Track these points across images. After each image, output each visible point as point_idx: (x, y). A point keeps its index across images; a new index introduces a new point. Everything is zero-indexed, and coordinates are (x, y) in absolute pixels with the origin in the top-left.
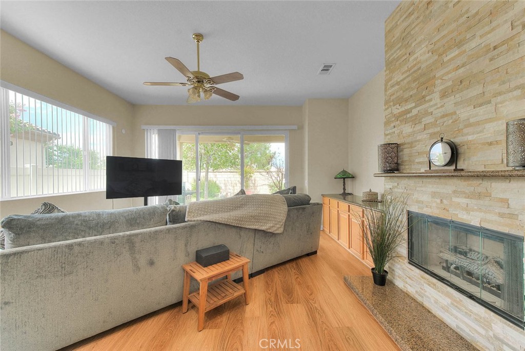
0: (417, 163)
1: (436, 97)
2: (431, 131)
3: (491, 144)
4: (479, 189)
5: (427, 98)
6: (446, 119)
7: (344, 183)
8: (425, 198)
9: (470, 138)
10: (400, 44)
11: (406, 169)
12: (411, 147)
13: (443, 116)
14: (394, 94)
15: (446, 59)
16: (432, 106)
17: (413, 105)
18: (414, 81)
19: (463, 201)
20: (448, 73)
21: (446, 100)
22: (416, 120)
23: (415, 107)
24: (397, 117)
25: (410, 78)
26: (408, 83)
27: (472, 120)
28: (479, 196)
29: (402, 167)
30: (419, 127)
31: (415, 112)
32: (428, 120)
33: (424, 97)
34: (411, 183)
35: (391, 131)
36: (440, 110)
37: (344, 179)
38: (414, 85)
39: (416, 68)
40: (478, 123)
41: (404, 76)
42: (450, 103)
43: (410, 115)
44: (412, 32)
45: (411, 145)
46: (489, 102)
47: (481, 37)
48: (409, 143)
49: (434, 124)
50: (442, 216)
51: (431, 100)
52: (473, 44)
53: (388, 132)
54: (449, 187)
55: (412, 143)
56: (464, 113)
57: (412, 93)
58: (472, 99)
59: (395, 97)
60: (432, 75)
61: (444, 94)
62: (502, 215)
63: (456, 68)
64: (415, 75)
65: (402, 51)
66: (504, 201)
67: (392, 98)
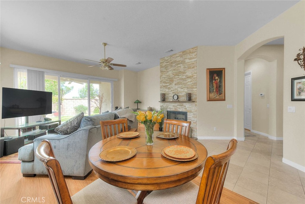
0: (170, 99)
1: (174, 84)
2: (172, 92)
4: (182, 104)
6: (176, 90)
7: (138, 104)
8: (171, 107)
9: (180, 94)
10: (164, 68)
11: (167, 100)
15: (176, 77)
18: (169, 79)
19: (179, 107)
20: (176, 80)
22: (169, 88)
24: (164, 86)
26: (167, 79)
28: (182, 106)
29: (165, 100)
30: (170, 90)
31: (169, 86)
32: (173, 89)
33: (171, 84)
34: (168, 104)
35: (162, 90)
36: (175, 88)
37: (138, 103)
38: (169, 80)
39: (169, 76)
40: (181, 92)
41: (166, 77)
42: (177, 86)
44: (168, 67)
47: (182, 76)
49: (173, 90)
50: (175, 111)
51: (173, 85)
52: (180, 77)
54: (176, 104)
56: (179, 89)
57: (168, 82)
58: (180, 87)
59: (163, 81)
60: (173, 79)
61: (175, 85)
62: (185, 109)
63: (178, 80)
64: (169, 78)
65: (165, 70)
66: (185, 106)
67: (162, 81)
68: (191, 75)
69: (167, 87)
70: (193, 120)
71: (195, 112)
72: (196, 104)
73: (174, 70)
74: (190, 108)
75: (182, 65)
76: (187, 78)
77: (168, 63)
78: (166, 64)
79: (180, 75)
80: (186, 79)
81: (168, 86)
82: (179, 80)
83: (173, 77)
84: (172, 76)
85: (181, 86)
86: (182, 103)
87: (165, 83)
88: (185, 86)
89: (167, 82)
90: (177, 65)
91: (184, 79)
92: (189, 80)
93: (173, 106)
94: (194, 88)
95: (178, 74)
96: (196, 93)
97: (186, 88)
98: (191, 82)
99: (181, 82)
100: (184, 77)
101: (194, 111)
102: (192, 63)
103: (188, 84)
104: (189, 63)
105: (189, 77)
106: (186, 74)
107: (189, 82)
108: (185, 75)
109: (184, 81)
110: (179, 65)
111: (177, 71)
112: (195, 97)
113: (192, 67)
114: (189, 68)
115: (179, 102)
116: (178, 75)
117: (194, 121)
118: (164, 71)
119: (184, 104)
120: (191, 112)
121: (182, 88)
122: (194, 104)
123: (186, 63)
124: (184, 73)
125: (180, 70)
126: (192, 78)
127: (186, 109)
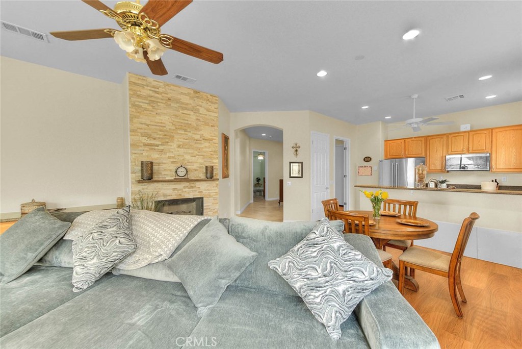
0: (165, 174)
1: (174, 145)
2: (172, 160)
3: (196, 170)
5: (169, 144)
6: (180, 157)
8: (169, 192)
9: (189, 167)
10: (147, 102)
11: (155, 178)
12: (159, 165)
13: (178, 156)
14: (141, 129)
15: (179, 132)
16: (172, 149)
17: (160, 143)
18: (161, 131)
19: (187, 190)
20: (181, 138)
21: (179, 149)
22: (162, 151)
23: (161, 145)
24: (146, 145)
25: (158, 128)
26: (156, 129)
27: (190, 161)
28: (192, 187)
30: (163, 156)
31: (161, 147)
32: (171, 155)
33: (168, 142)
34: (159, 185)
35: (138, 152)
36: (178, 152)
38: (161, 133)
39: (162, 125)
40: (192, 162)
41: (152, 123)
42: (182, 151)
43: (158, 148)
44: (159, 104)
45: (159, 164)
46: (195, 157)
47: (193, 134)
48: (157, 163)
49: (174, 158)
51: (172, 146)
52: (190, 134)
53: (134, 152)
54: (180, 186)
55: (160, 163)
56: (187, 157)
57: (158, 136)
58: (190, 153)
59: (142, 131)
60: (172, 134)
61: (179, 146)
62: (199, 192)
63: (184, 139)
64: (161, 128)
65: (151, 107)
66: (199, 188)
67: (139, 130)
68: (209, 136)
69: (156, 148)
70: (213, 209)
71: (216, 195)
72: (217, 184)
73: (176, 116)
74: (208, 190)
75: (192, 113)
76: (203, 139)
77: (158, 95)
78: (151, 93)
79: (190, 132)
80: (200, 140)
81: (157, 146)
82: (187, 139)
83: (174, 130)
84: (169, 126)
85: (190, 151)
86: (195, 183)
87: (149, 136)
88: (199, 152)
89: (154, 135)
90: (183, 109)
91: (197, 140)
92: (207, 144)
93: (174, 189)
94: (214, 158)
95: (185, 128)
96: (217, 166)
97: (202, 157)
98: (209, 147)
99: (191, 144)
100: (197, 137)
101: (214, 195)
102: (212, 118)
103: (204, 150)
104: (206, 116)
105: (206, 140)
106: (201, 133)
107: (206, 147)
108: (199, 133)
109: (198, 143)
110: (186, 112)
111: (182, 121)
112: (216, 172)
113: (210, 125)
114: (207, 124)
115: (187, 180)
116: (185, 130)
117: (215, 210)
118: (146, 109)
119: (198, 184)
120: (210, 196)
121: (193, 155)
122: (214, 183)
123: (201, 114)
124: (197, 129)
125: (190, 123)
126: (211, 142)
127: (202, 192)
